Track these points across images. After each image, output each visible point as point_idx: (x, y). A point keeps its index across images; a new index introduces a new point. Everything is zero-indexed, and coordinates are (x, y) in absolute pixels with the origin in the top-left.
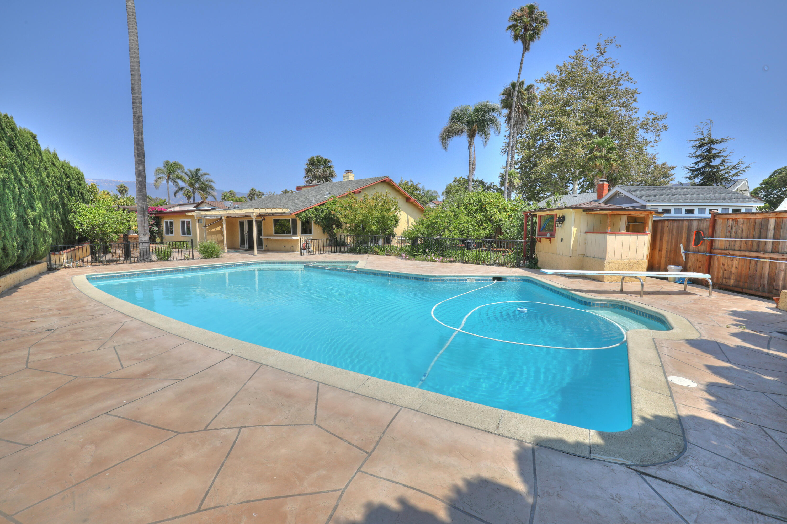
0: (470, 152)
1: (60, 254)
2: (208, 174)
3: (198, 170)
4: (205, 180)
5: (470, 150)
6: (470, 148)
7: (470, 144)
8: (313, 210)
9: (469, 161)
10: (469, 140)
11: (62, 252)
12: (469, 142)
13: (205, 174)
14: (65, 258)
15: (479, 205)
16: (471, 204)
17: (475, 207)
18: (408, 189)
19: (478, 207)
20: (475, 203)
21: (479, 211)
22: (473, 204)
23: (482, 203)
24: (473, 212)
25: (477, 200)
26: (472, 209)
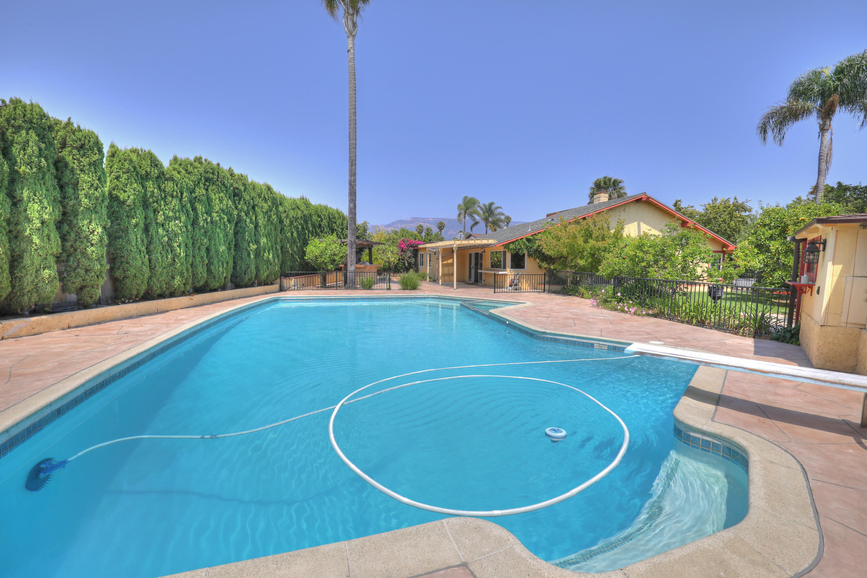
0: (822, 143)
1: (290, 279)
2: (500, 207)
3: (491, 204)
4: (497, 213)
5: (822, 139)
6: (823, 135)
7: (823, 129)
8: (524, 240)
9: (820, 156)
10: (821, 122)
11: (291, 278)
12: (820, 125)
13: (498, 207)
14: (293, 282)
15: (779, 227)
16: (765, 225)
17: (770, 230)
18: (726, 208)
19: (777, 231)
20: (773, 224)
21: (778, 237)
22: (768, 225)
23: (785, 223)
24: (766, 238)
25: (778, 218)
26: (764, 234)
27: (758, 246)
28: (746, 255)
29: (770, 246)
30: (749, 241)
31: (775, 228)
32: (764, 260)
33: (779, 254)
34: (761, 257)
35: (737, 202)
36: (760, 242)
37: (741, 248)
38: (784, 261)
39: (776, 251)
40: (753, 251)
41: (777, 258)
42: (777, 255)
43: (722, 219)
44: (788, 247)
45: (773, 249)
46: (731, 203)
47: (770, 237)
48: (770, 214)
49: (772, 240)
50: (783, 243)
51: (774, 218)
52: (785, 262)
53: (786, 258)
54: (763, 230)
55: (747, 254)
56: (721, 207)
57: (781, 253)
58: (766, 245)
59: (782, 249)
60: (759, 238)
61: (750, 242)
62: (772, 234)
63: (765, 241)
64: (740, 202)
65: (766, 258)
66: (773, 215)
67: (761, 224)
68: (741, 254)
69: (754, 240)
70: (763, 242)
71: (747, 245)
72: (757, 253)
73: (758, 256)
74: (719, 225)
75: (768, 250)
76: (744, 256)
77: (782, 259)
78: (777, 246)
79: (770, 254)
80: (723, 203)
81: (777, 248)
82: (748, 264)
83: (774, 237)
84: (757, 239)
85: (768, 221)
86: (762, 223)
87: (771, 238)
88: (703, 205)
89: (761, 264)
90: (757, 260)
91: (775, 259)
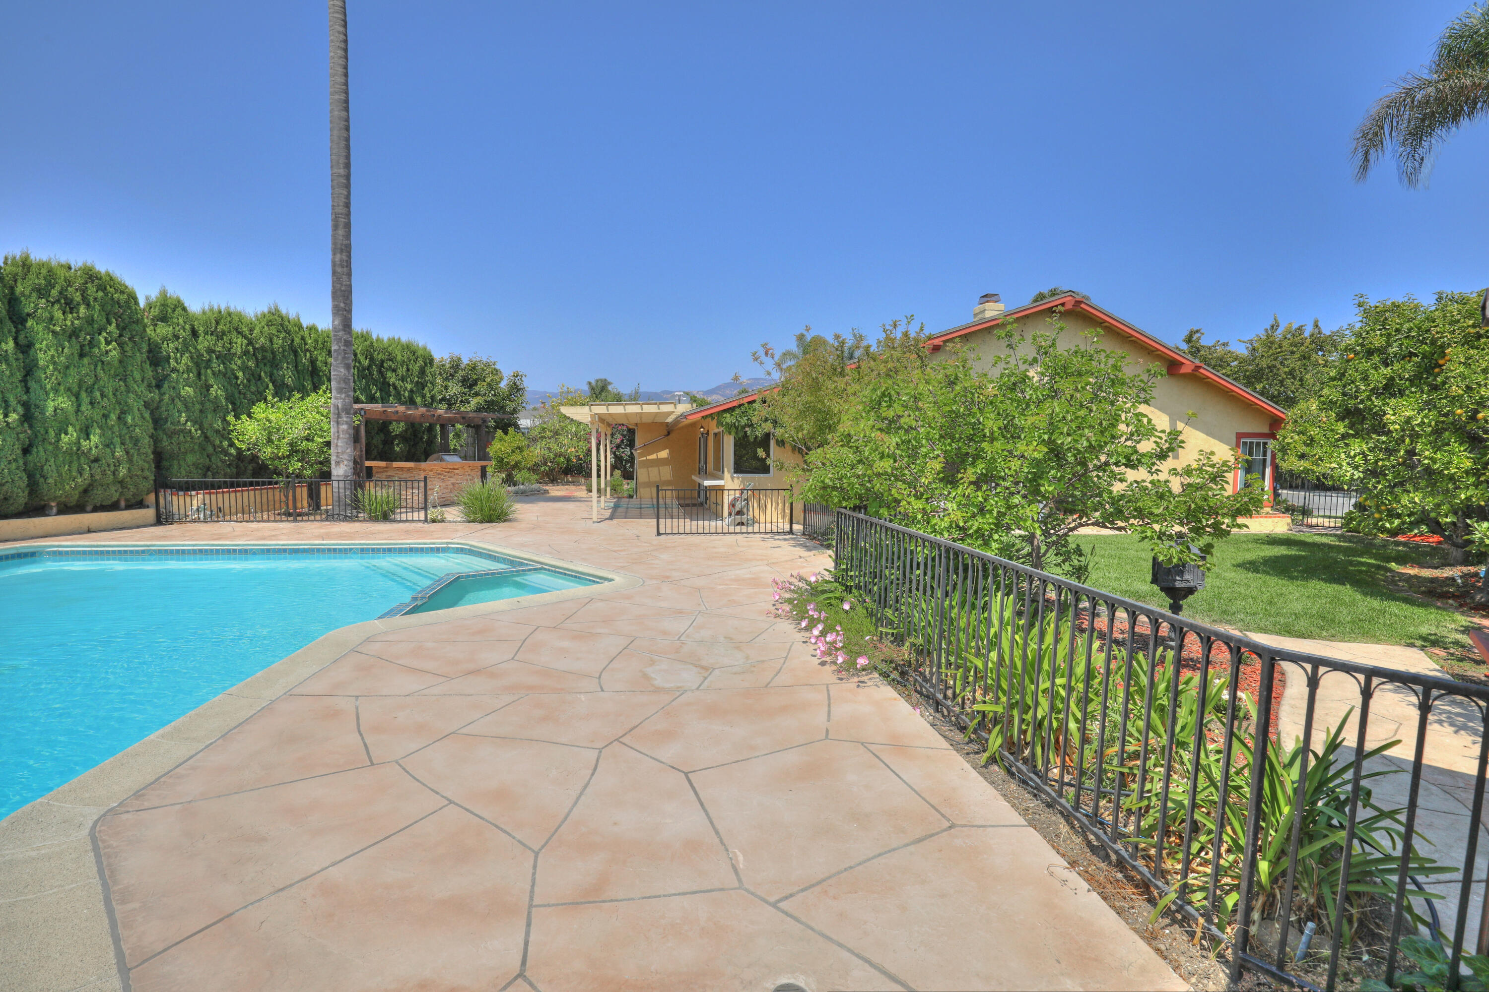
15: (1416, 355)
16: (1370, 353)
17: (1387, 365)
18: (1296, 347)
19: (1408, 366)
20: (1394, 349)
21: (1412, 386)
22: (1381, 351)
23: (1433, 342)
24: (1372, 390)
25: (1410, 330)
26: (1365, 379)
27: (1346, 414)
28: (1311, 442)
29: (1385, 414)
30: (1322, 399)
31: (1403, 359)
32: (1365, 456)
33: (1415, 436)
34: (1357, 446)
35: (1320, 333)
36: (1353, 402)
37: (1296, 421)
38: (1431, 459)
39: (1403, 430)
40: (1332, 430)
41: (1407, 452)
42: (1407, 440)
43: (1287, 370)
44: (1446, 415)
45: (1395, 422)
46: (1307, 334)
47: (1386, 387)
48: (1386, 319)
49: (1393, 395)
50: (1427, 403)
51: (1398, 331)
52: (1435, 463)
53: (1437, 449)
54: (1365, 365)
55: (1312, 440)
56: (1285, 345)
57: (1419, 436)
58: (1371, 410)
59: (1423, 423)
60: (1349, 388)
61: (1324, 403)
62: (1392, 379)
63: (1369, 398)
64: (1326, 331)
65: (1371, 450)
66: (1394, 321)
67: (1358, 348)
68: (1296, 437)
69: (1335, 396)
70: (1362, 401)
71: (1315, 413)
72: (1344, 437)
73: (1347, 445)
74: (1282, 382)
75: (1381, 428)
76: (1305, 443)
77: (1426, 453)
78: (1408, 414)
79: (1384, 438)
80: (1289, 336)
81: (1408, 420)
82: (1315, 468)
83: (1399, 385)
84: (1344, 394)
85: (1378, 341)
86: (1362, 345)
87: (1390, 389)
88: (1246, 340)
89: (1356, 468)
90: (1343, 456)
91: (1402, 452)
